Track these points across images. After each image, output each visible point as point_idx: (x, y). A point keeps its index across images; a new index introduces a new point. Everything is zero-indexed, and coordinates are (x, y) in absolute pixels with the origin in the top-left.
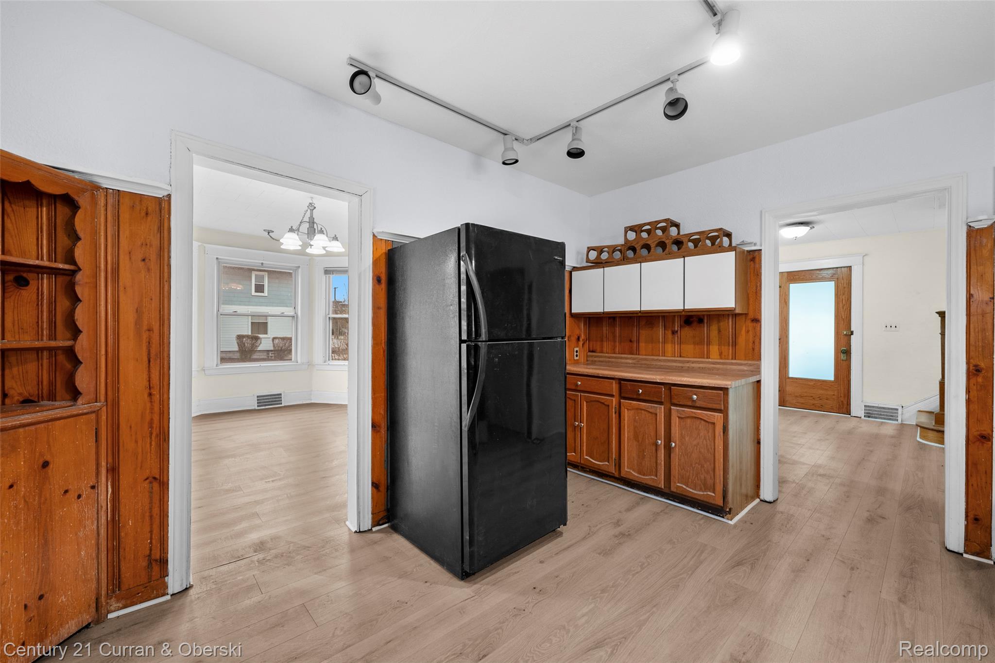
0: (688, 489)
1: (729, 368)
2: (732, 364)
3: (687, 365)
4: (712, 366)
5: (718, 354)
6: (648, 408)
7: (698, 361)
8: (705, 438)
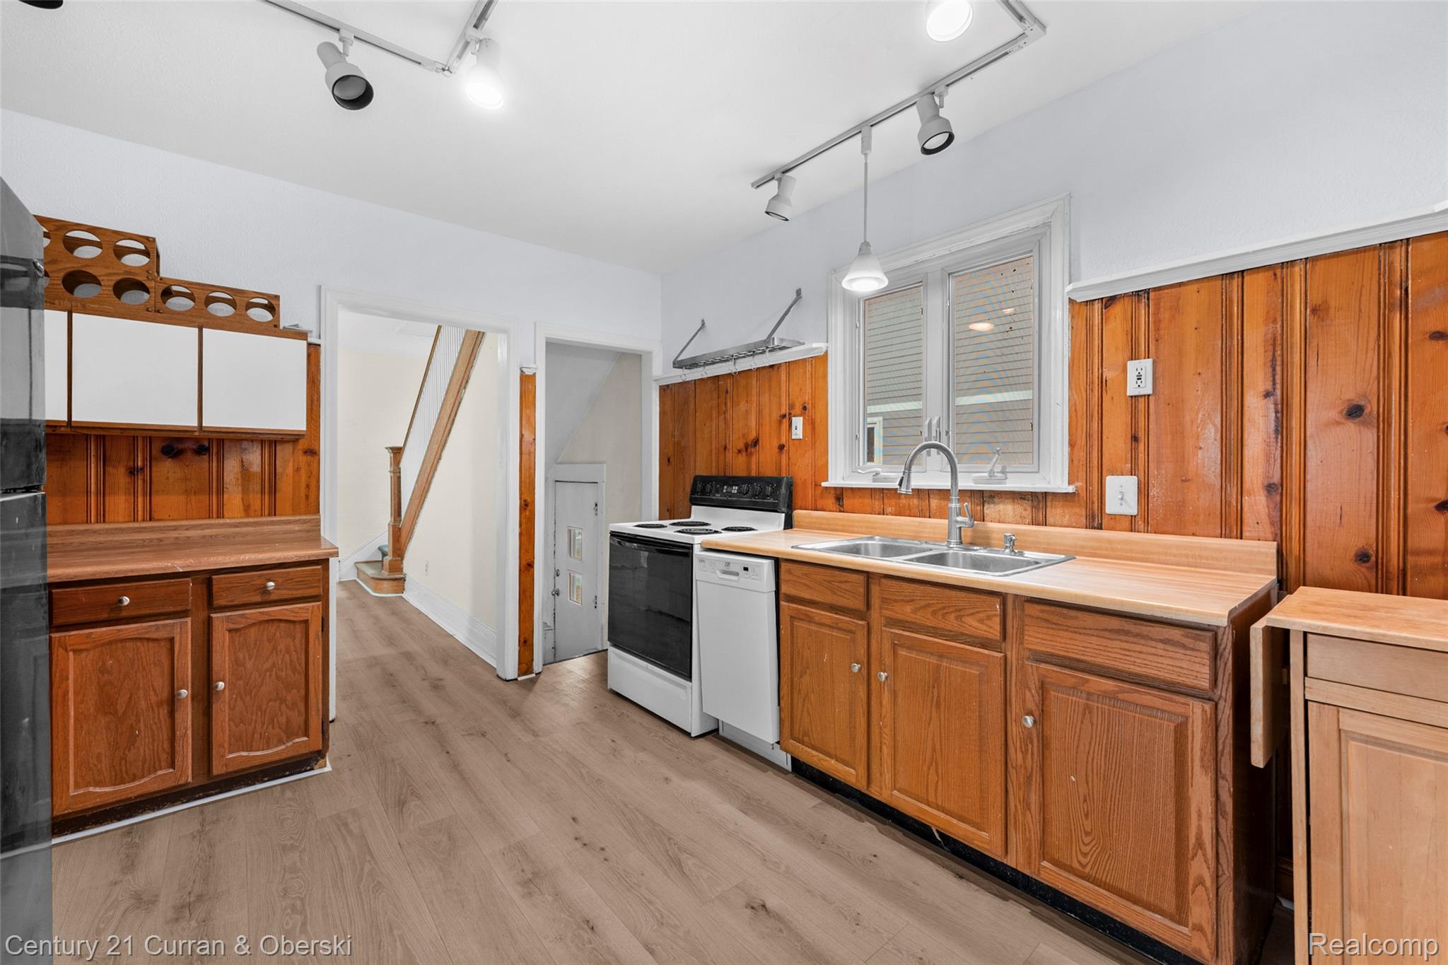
0: (252, 754)
1: (265, 531)
2: (273, 523)
3: (174, 534)
4: (233, 530)
5: (242, 507)
6: (148, 632)
7: (201, 525)
8: (288, 651)
